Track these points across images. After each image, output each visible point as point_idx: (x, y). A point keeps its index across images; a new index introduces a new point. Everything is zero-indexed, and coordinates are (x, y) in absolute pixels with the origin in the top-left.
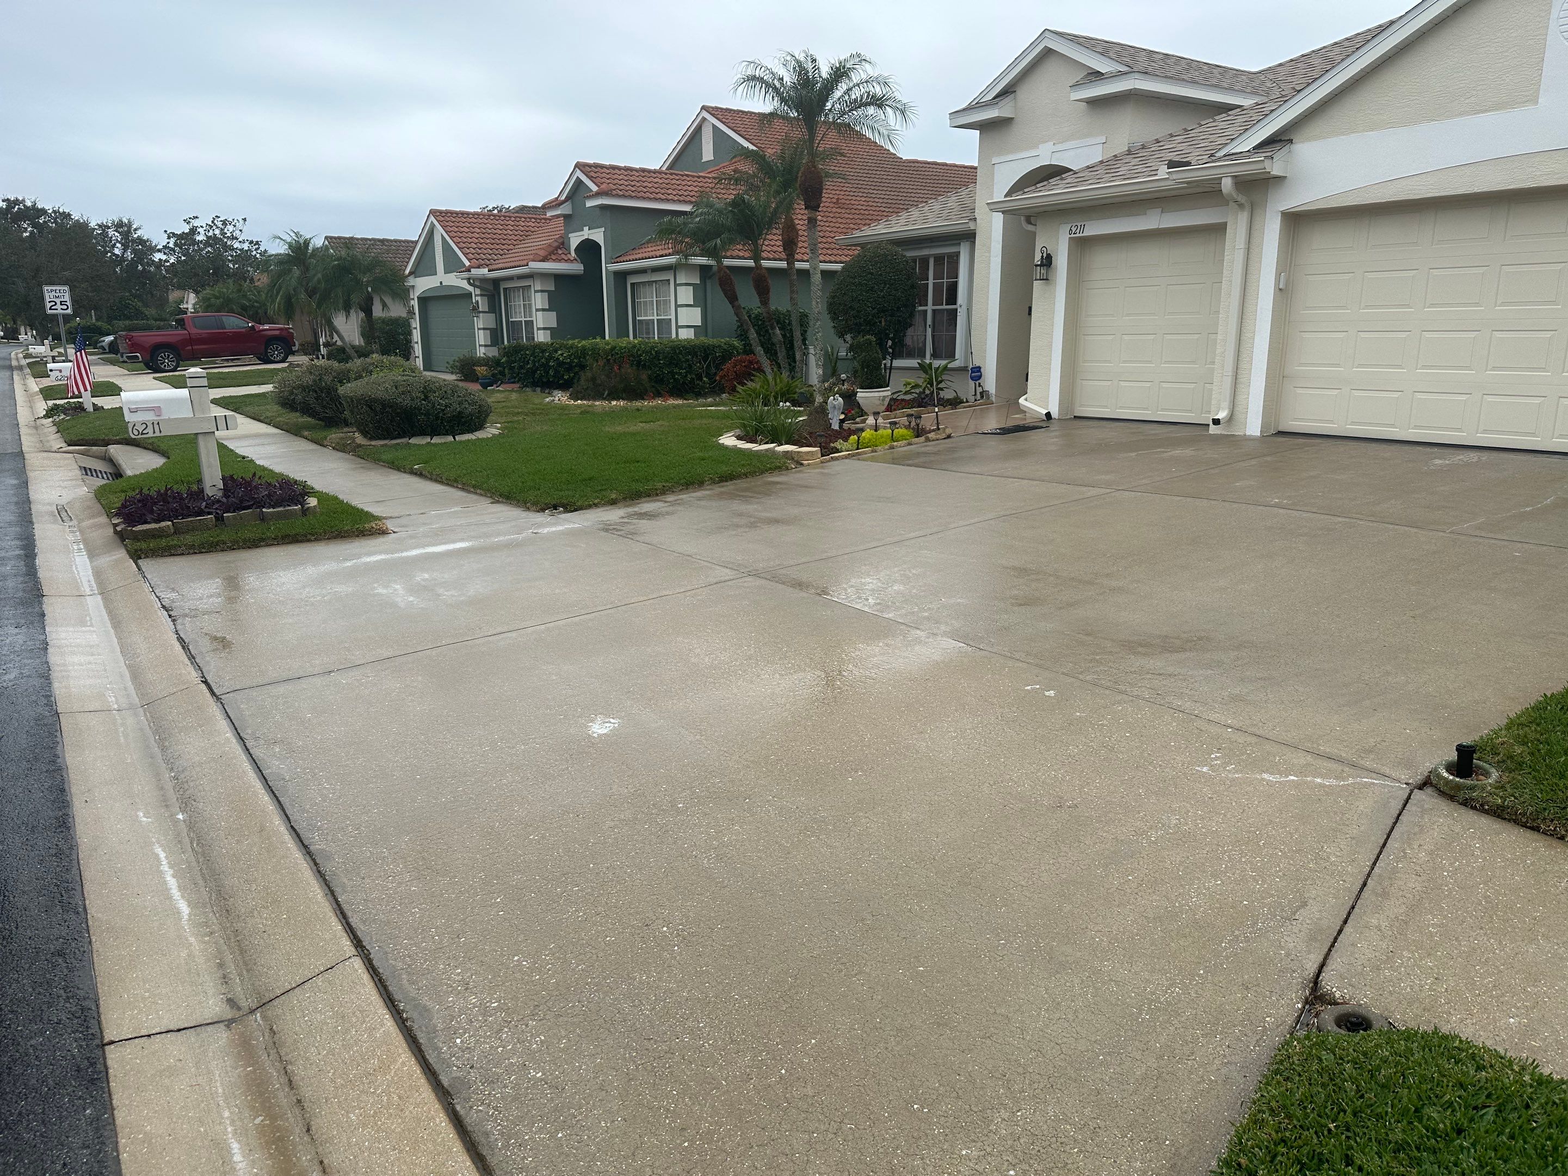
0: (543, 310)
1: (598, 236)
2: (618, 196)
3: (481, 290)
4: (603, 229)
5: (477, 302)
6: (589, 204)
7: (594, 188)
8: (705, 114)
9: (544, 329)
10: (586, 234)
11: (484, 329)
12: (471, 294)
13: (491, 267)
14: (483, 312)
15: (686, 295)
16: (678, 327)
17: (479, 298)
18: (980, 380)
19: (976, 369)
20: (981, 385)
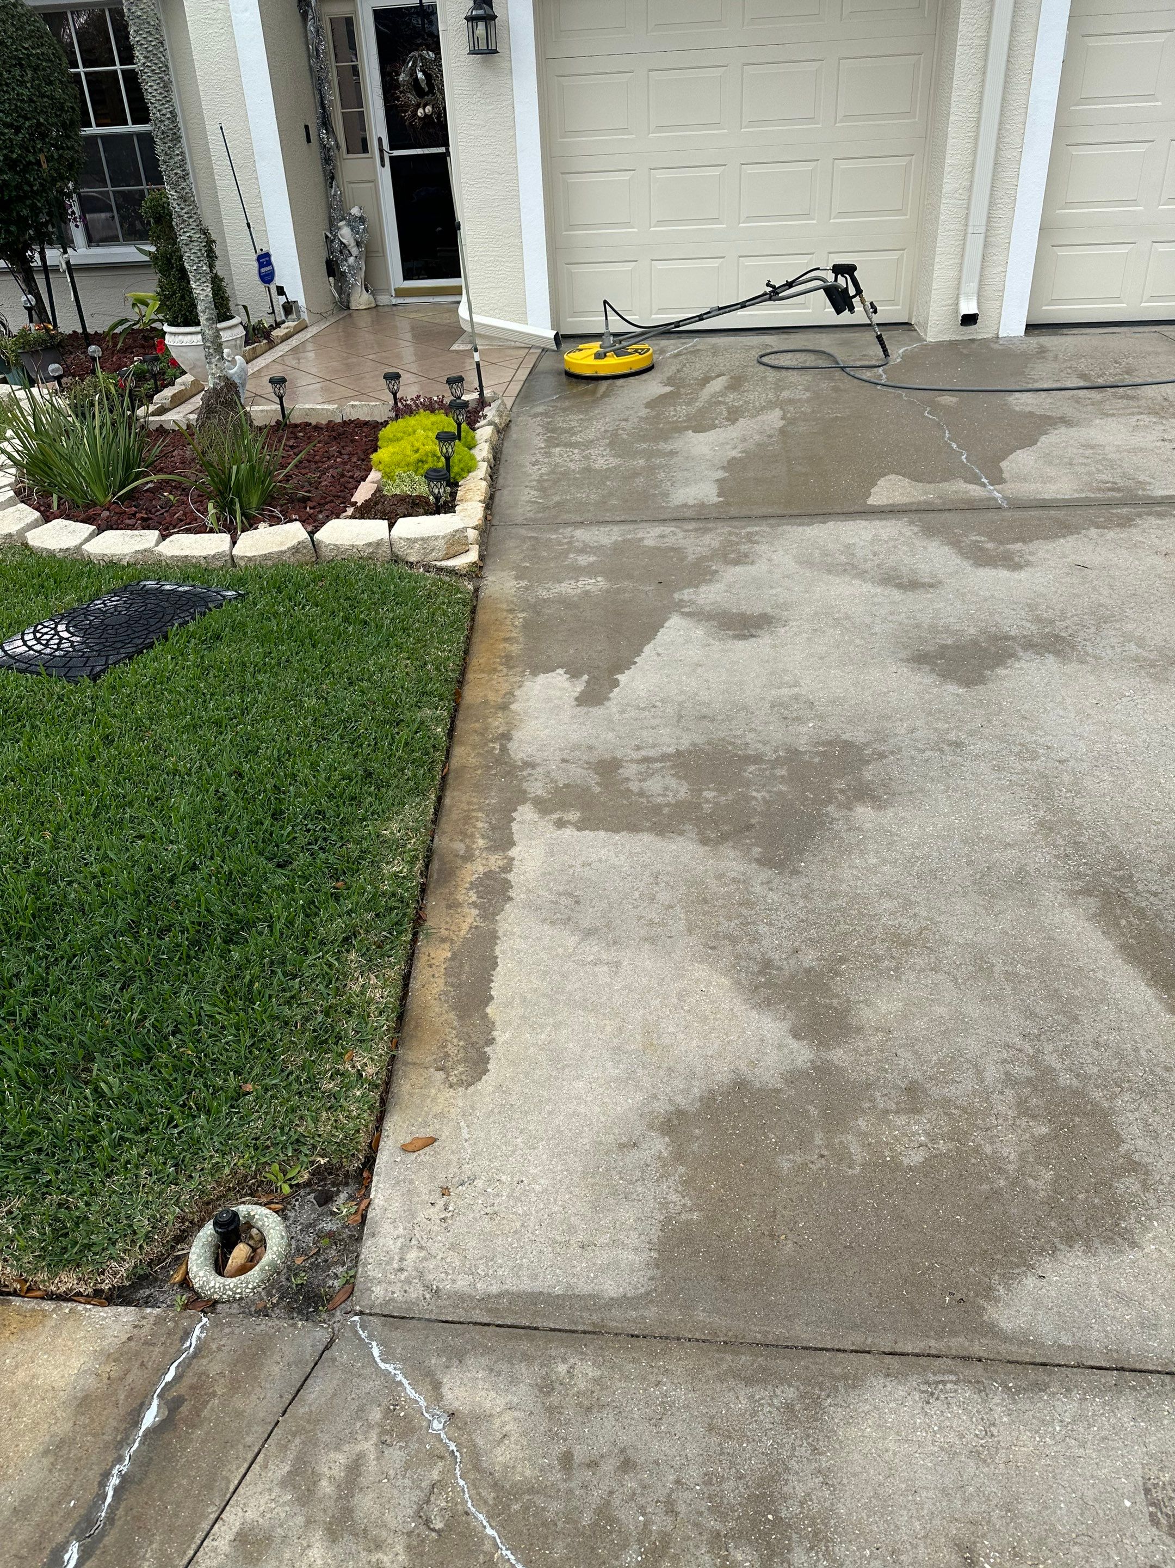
18: (278, 281)
19: (264, 260)
20: (281, 291)
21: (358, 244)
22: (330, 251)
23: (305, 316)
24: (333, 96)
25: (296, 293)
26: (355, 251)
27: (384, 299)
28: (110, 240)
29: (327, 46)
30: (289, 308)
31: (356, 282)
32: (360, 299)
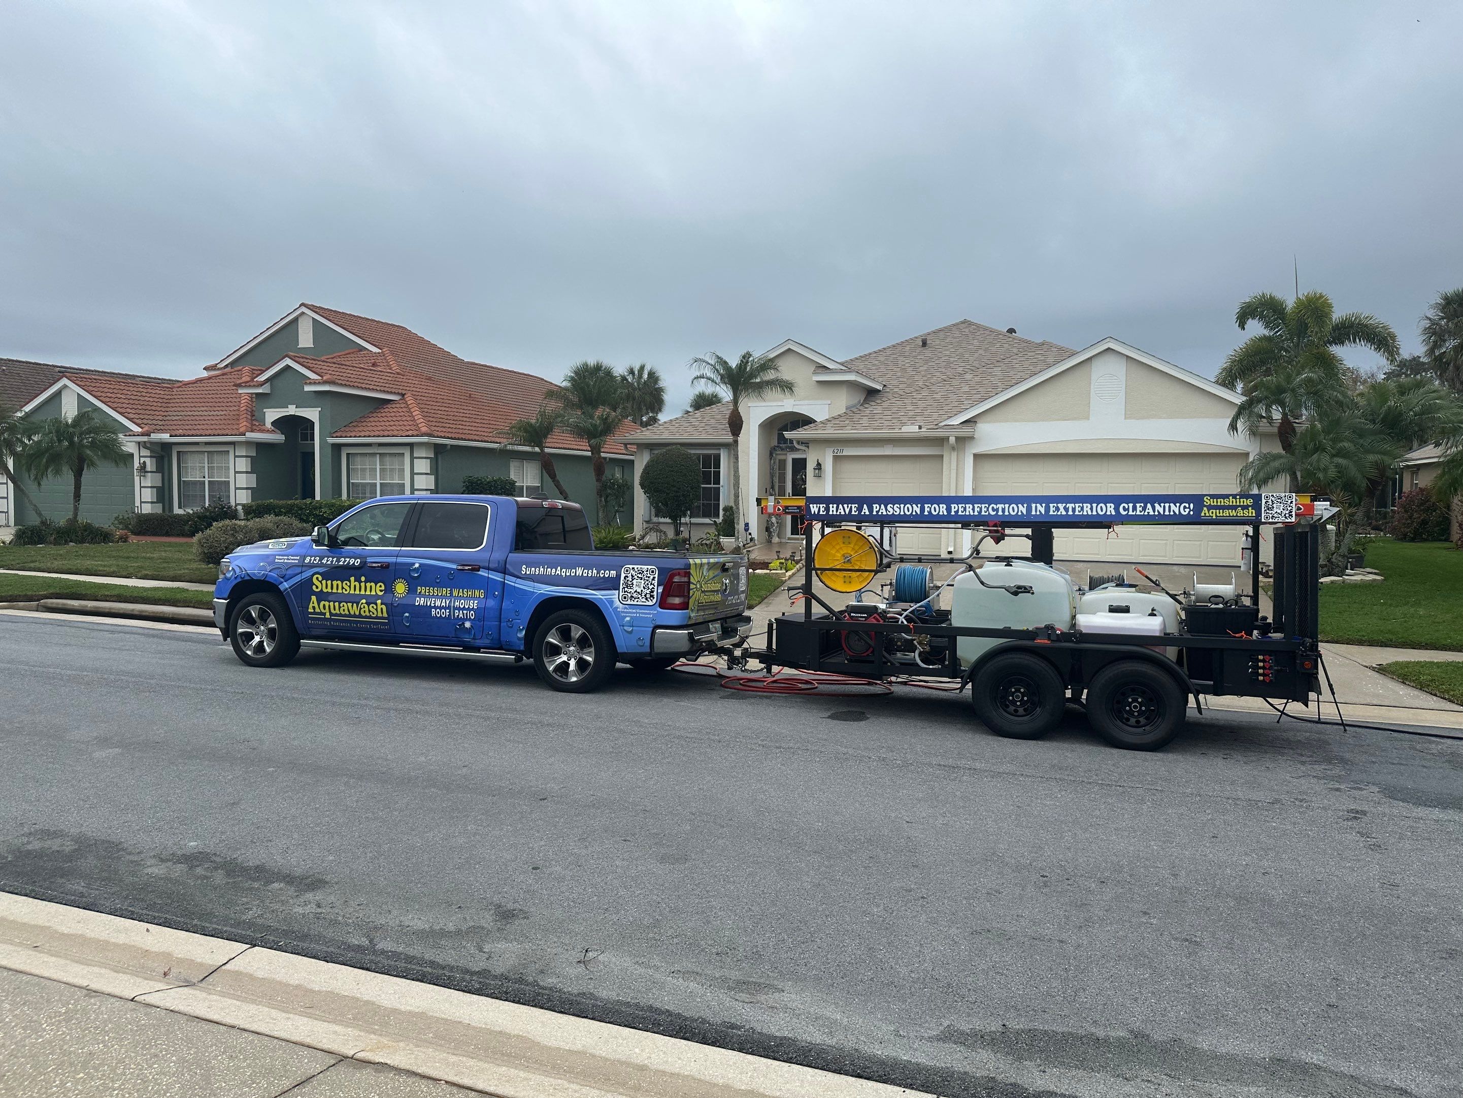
0: (247, 472)
1: (312, 414)
2: (341, 385)
3: (151, 452)
4: (320, 409)
5: (144, 462)
6: (307, 388)
7: (313, 376)
8: (304, 309)
9: (247, 488)
10: (292, 410)
11: (151, 487)
12: (132, 455)
13: (173, 434)
14: (151, 472)
15: (422, 466)
16: (413, 490)
17: (148, 461)
18: (749, 531)
19: (747, 525)
20: (750, 534)
21: (777, 523)
22: (768, 524)
23: (756, 542)
24: (776, 480)
25: (755, 535)
26: (776, 525)
27: (783, 541)
28: (698, 516)
29: (776, 467)
30: (752, 539)
31: (775, 535)
32: (775, 540)
